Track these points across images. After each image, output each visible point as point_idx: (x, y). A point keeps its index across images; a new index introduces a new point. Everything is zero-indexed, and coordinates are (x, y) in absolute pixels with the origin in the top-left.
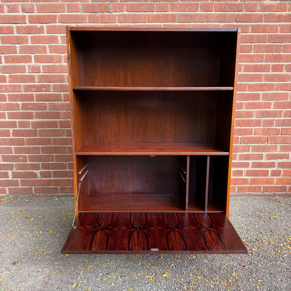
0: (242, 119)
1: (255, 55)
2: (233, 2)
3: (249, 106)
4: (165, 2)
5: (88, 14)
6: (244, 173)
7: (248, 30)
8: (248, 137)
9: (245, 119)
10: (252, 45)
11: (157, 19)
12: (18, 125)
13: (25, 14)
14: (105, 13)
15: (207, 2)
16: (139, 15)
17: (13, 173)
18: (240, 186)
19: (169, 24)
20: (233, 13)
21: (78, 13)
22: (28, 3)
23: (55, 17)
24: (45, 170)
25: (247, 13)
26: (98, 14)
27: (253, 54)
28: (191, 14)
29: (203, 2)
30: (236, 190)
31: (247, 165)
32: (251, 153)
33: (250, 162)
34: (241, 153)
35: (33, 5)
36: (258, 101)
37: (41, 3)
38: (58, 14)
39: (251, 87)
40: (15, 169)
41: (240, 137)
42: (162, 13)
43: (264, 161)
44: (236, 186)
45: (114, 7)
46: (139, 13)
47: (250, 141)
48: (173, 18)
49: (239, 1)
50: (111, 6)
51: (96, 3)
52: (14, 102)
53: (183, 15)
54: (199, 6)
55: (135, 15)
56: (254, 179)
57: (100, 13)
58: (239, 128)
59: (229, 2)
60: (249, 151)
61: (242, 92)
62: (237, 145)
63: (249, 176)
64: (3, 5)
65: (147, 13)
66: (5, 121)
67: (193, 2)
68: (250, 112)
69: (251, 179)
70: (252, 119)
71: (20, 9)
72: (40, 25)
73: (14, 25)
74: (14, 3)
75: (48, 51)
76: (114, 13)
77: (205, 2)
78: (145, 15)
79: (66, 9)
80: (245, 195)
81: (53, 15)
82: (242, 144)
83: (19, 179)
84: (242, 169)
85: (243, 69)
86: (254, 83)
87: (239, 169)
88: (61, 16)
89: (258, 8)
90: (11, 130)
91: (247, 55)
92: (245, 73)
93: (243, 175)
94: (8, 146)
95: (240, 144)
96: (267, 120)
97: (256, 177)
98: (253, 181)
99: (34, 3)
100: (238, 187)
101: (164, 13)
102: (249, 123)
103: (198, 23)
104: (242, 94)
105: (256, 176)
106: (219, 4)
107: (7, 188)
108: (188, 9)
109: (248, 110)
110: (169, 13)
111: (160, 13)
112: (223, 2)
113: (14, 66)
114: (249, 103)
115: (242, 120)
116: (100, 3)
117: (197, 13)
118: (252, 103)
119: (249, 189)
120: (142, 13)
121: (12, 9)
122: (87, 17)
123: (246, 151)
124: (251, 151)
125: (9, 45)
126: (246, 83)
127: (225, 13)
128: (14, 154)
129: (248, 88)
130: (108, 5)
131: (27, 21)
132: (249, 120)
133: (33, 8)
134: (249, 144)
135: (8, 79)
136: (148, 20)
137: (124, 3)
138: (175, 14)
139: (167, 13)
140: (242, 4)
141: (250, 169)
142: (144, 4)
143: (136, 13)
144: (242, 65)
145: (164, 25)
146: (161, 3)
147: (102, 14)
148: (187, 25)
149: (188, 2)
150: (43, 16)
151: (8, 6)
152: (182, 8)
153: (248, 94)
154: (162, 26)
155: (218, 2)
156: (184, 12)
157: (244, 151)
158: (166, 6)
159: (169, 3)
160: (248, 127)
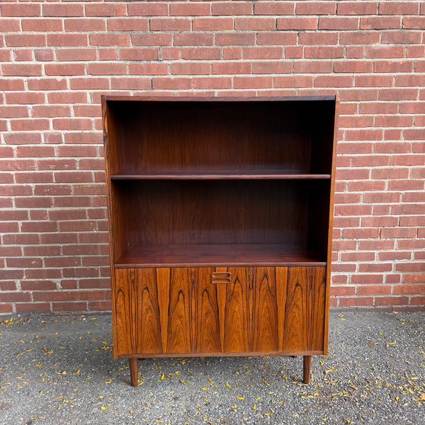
0: (344, 205)
1: (361, 118)
2: (331, 46)
3: (354, 187)
4: (236, 46)
5: (128, 63)
6: (348, 279)
7: (352, 84)
8: (354, 230)
9: (349, 204)
10: (356, 105)
11: (225, 69)
12: (29, 216)
13: (39, 63)
14: (153, 62)
15: (294, 46)
16: (199, 64)
17: (22, 283)
18: (343, 297)
19: (241, 76)
20: (330, 60)
21: (114, 62)
22: (44, 48)
23: (82, 66)
24: (68, 279)
25: (349, 60)
26: (142, 63)
27: (359, 115)
28: (271, 63)
29: (289, 46)
30: (338, 302)
31: (352, 268)
32: (357, 251)
33: (357, 263)
34: (343, 252)
35: (51, 51)
36: (366, 180)
37: (63, 48)
38: (86, 63)
39: (356, 162)
40: (25, 277)
41: (342, 229)
42: (232, 61)
43: (376, 262)
44: (338, 297)
45: (165, 54)
46: (200, 61)
47: (356, 234)
48: (247, 69)
49: (338, 45)
50: (160, 52)
51: (140, 48)
52: (24, 185)
53: (260, 64)
54: (283, 51)
55: (195, 63)
56: (362, 288)
57: (145, 62)
58: (340, 216)
59: (324, 46)
60: (355, 249)
61: (344, 168)
62: (338, 240)
63: (356, 283)
64: (9, 51)
65: (211, 62)
66: (11, 211)
67: (274, 46)
68: (356, 195)
69: (359, 288)
70: (358, 204)
71: (33, 56)
72: (61, 78)
73: (25, 79)
74: (24, 48)
75: (72, 113)
76: (165, 62)
77: (291, 46)
78: (208, 64)
79: (98, 56)
80: (350, 310)
81: (80, 65)
82: (345, 240)
83: (31, 292)
84: (346, 274)
85: (344, 136)
86: (360, 155)
87: (342, 274)
88: (90, 65)
89: (365, 54)
90: (20, 223)
91: (350, 117)
92: (347, 142)
93: (348, 282)
94: (15, 245)
95: (342, 240)
96: (379, 206)
97: (366, 285)
98: (362, 291)
99: (53, 48)
100: (341, 299)
101: (235, 61)
102: (354, 211)
103: (281, 75)
104: (344, 170)
105: (365, 283)
106: (311, 48)
107: (13, 305)
108: (268, 55)
109: (353, 193)
110: (242, 61)
111: (228, 61)
112: (317, 46)
113: (25, 134)
114: (353, 182)
116: (146, 47)
117: (280, 60)
118: (358, 183)
119: (356, 301)
120: (204, 61)
121: (22, 56)
122: (128, 67)
123: (351, 249)
124: (357, 248)
125: (17, 105)
126: (350, 155)
127: (319, 60)
128: (23, 257)
129: (353, 162)
130: (157, 50)
131: (43, 72)
132: (353, 206)
133: (52, 54)
134: (355, 240)
135: (15, 153)
136: (213, 71)
137: (179, 47)
138: (249, 63)
139: (238, 61)
140: (342, 49)
141: (356, 273)
142: (206, 49)
143: (195, 61)
144: (343, 131)
145: (235, 78)
146: (231, 47)
147: (148, 62)
148: (267, 77)
149: (267, 46)
150: (66, 65)
151: (16, 52)
152: (260, 54)
153: (352, 170)
154: (232, 80)
155: (309, 46)
156: (263, 61)
157: (348, 249)
158: (237, 51)
159: (241, 47)
160: (353, 216)
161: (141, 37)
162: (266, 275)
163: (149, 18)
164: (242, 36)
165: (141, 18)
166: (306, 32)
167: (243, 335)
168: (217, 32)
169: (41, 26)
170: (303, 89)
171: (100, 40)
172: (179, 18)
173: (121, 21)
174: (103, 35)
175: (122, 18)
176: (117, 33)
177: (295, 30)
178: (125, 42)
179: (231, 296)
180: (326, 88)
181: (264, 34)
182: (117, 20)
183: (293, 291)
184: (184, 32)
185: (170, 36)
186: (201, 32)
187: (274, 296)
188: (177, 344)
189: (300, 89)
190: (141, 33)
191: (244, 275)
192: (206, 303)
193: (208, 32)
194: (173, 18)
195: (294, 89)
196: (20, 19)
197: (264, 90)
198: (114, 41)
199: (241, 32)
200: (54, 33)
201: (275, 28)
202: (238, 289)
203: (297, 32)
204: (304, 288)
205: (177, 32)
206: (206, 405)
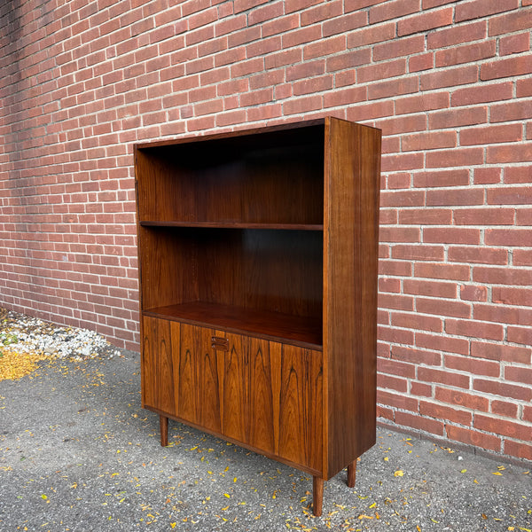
0: (506, 286)
1: (530, 145)
2: (474, 42)
3: (523, 259)
4: (349, 69)
5: (247, 108)
6: (518, 411)
7: (511, 94)
8: (525, 330)
9: (516, 287)
10: (520, 126)
11: (337, 100)
13: (184, 120)
14: (267, 104)
15: (421, 53)
16: (310, 98)
18: (510, 439)
19: (355, 105)
20: (473, 64)
21: (236, 110)
22: (187, 105)
23: (212, 119)
25: (505, 58)
26: (259, 107)
27: (526, 142)
28: (391, 82)
29: (414, 55)
30: (502, 446)
31: (526, 395)
34: (509, 365)
35: (191, 107)
37: (200, 103)
38: (215, 114)
39: (524, 217)
41: (505, 326)
42: (345, 88)
44: (501, 437)
45: (278, 93)
46: (311, 95)
47: (529, 338)
48: (362, 95)
49: (487, 38)
50: (274, 92)
51: (257, 90)
53: (378, 85)
54: (407, 64)
55: (306, 99)
57: (261, 105)
58: (501, 305)
59: (464, 44)
61: (504, 227)
62: (500, 343)
64: (164, 112)
65: (323, 93)
67: (395, 60)
68: (527, 273)
71: (180, 114)
72: (198, 132)
74: (174, 108)
76: (278, 102)
77: (417, 55)
78: (319, 97)
79: (224, 106)
81: (211, 117)
82: (511, 344)
84: (514, 402)
85: (502, 177)
87: (507, 400)
88: (218, 116)
91: (510, 146)
92: (508, 186)
93: (518, 416)
95: (506, 344)
99: (193, 104)
100: (507, 443)
101: (348, 87)
103: (404, 96)
104: (503, 230)
106: (444, 52)
108: (386, 73)
109: (522, 268)
110: (356, 86)
111: (341, 89)
112: (454, 47)
114: (522, 252)
115: (506, 289)
116: (261, 89)
117: (403, 77)
120: (315, 95)
121: (173, 116)
122: (246, 114)
126: (513, 207)
127: (457, 67)
129: (518, 217)
130: (271, 90)
131: (186, 129)
132: (522, 291)
133: (192, 110)
134: (528, 347)
136: (324, 105)
137: (291, 83)
138: (365, 87)
139: (351, 87)
140: (491, 43)
142: (317, 79)
143: (306, 96)
144: (500, 169)
145: (349, 109)
146: (343, 71)
147: (264, 105)
148: (386, 102)
149: (386, 61)
150: (202, 119)
151: (169, 112)
152: (378, 73)
153: (519, 231)
154: (345, 111)
155: (441, 50)
156: (381, 81)
157: (516, 360)
158: (350, 75)
159: (355, 69)
160: (523, 307)
161: (258, 78)
162: (260, 350)
163: (263, 57)
164: (354, 55)
165: (257, 58)
166: (438, 30)
167: (240, 420)
168: (329, 56)
169: (184, 85)
170: (435, 111)
171: (226, 90)
172: (291, 49)
173: (241, 66)
174: (227, 83)
175: (242, 62)
176: (238, 79)
177: (421, 32)
178: (244, 86)
179: (229, 368)
180: (470, 106)
181: (381, 46)
182: (238, 65)
183: (287, 377)
184: (296, 64)
185: (282, 71)
186: (313, 60)
187: (269, 379)
188: (186, 409)
189: (430, 112)
190: (258, 74)
191: (240, 344)
192: (208, 369)
193: (319, 59)
194: (285, 50)
195: (423, 113)
196: (171, 81)
197: (384, 119)
198: (236, 87)
199: (355, 50)
200: (193, 89)
201: (395, 35)
202: (234, 361)
203: (424, 34)
204: (300, 376)
205: (288, 66)
206: (190, 485)
